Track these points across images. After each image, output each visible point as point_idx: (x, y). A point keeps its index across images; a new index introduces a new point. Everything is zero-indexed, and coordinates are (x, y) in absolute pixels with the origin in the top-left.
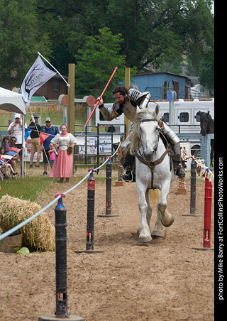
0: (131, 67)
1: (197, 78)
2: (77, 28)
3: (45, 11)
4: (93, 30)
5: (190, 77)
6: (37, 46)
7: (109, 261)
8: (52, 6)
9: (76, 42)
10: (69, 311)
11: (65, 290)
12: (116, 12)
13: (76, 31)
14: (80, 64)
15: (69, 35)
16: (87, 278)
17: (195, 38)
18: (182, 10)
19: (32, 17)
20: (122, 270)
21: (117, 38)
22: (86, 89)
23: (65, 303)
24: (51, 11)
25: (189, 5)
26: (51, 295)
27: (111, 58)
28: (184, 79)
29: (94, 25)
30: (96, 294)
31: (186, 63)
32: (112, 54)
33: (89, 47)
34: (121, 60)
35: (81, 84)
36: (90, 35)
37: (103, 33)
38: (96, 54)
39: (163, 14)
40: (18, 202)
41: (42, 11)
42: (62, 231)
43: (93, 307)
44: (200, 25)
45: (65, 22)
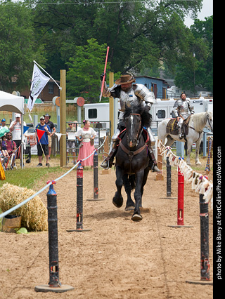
0: (115, 72)
1: (173, 80)
2: (68, 39)
3: (41, 25)
4: (82, 41)
5: (166, 80)
6: (34, 55)
7: (96, 238)
8: (46, 21)
9: (68, 51)
10: (61, 281)
11: (57, 263)
12: (102, 25)
13: (67, 42)
14: (71, 70)
15: (61, 46)
16: (77, 253)
17: (170, 46)
18: (159, 22)
19: (30, 31)
20: (108, 246)
21: (103, 47)
22: (77, 91)
23: (57, 274)
24: (46, 25)
25: (164, 18)
26: (46, 268)
27: (98, 64)
28: (162, 82)
29: (83, 36)
30: (85, 267)
31: (164, 68)
32: (99, 62)
33: (79, 56)
35: (72, 87)
36: (79, 45)
37: (91, 43)
38: (85, 61)
39: (142, 26)
40: (17, 189)
41: (38, 25)
42: (52, 213)
43: (82, 278)
44: (175, 35)
45: (57, 34)
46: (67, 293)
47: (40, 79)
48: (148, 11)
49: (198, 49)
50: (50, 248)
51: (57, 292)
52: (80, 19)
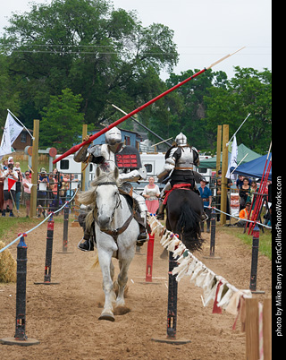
0: (89, 123)
1: (146, 134)
2: (42, 88)
3: (16, 73)
4: (56, 90)
5: (140, 133)
6: (8, 103)
8: (21, 69)
9: (42, 100)
10: (27, 334)
11: (24, 316)
12: (78, 75)
13: (41, 91)
14: (45, 120)
17: (145, 99)
18: (134, 75)
19: (4, 78)
21: (78, 98)
22: (49, 141)
23: (23, 328)
24: (21, 73)
25: (140, 71)
27: (72, 115)
28: (135, 135)
29: (58, 86)
30: (51, 320)
32: (72, 112)
33: (53, 105)
34: (81, 117)
35: (45, 137)
36: (54, 95)
37: (65, 94)
38: (59, 111)
39: (117, 78)
41: (12, 73)
42: (22, 265)
43: (47, 332)
44: (150, 88)
45: (32, 83)
46: (33, 347)
47: (13, 128)
48: (124, 63)
49: (172, 103)
50: (17, 300)
51: (22, 345)
52: (55, 68)
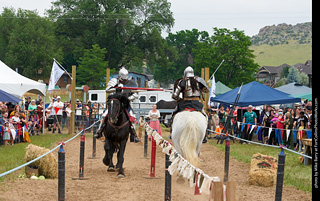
0: (111, 68)
1: (152, 76)
2: (79, 44)
3: (60, 34)
4: (88, 46)
5: (147, 75)
8: (64, 31)
9: (78, 53)
11: (63, 200)
12: (104, 35)
13: (78, 46)
15: (74, 49)
17: (151, 51)
18: (143, 34)
19: (52, 37)
21: (104, 51)
22: (84, 81)
24: (63, 34)
25: (147, 31)
27: (100, 63)
28: (144, 76)
29: (89, 43)
31: (146, 67)
32: (100, 61)
33: (86, 56)
34: (106, 64)
35: (81, 78)
36: (87, 49)
37: (95, 48)
38: (91, 60)
39: (131, 37)
40: (39, 148)
41: (58, 34)
42: (61, 165)
44: (154, 43)
45: (72, 41)
47: (57, 72)
48: (136, 26)
49: (170, 54)
52: (87, 30)
